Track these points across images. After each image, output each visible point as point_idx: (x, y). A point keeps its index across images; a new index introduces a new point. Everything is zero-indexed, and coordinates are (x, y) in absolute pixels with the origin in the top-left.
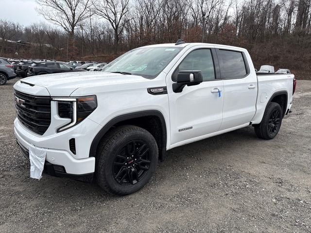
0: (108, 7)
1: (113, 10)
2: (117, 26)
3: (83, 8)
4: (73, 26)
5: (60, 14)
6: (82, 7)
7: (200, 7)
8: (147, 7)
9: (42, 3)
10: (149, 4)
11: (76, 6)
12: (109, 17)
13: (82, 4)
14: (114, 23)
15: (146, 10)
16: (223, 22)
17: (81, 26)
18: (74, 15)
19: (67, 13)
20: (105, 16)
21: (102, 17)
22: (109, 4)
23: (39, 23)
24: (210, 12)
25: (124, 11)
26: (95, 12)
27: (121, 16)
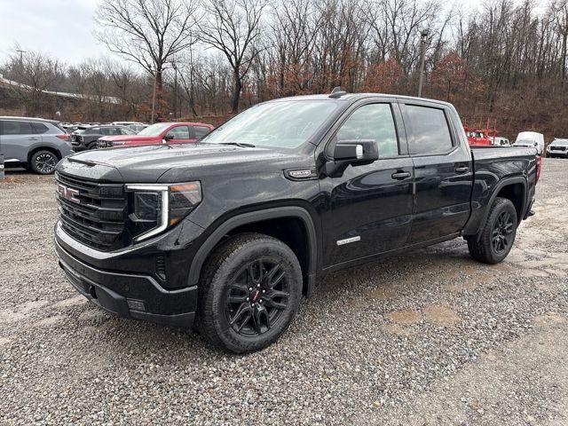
0: (223, 27)
1: (231, 32)
2: (238, 63)
3: (178, 30)
4: (160, 62)
5: (138, 42)
6: (176, 29)
7: (390, 27)
8: (294, 25)
9: (105, 22)
10: (297, 20)
11: (166, 27)
12: (224, 47)
13: (175, 23)
14: (233, 56)
15: (293, 32)
16: (433, 53)
17: (173, 62)
18: (161, 42)
19: (149, 40)
20: (216, 44)
21: (210, 45)
22: (225, 22)
23: (98, 57)
24: (408, 35)
25: (252, 35)
26: (199, 38)
27: (246, 44)
